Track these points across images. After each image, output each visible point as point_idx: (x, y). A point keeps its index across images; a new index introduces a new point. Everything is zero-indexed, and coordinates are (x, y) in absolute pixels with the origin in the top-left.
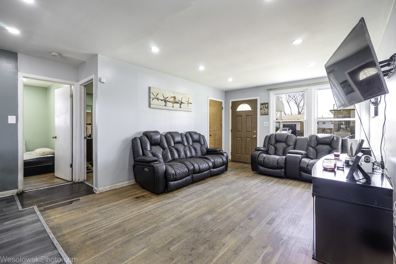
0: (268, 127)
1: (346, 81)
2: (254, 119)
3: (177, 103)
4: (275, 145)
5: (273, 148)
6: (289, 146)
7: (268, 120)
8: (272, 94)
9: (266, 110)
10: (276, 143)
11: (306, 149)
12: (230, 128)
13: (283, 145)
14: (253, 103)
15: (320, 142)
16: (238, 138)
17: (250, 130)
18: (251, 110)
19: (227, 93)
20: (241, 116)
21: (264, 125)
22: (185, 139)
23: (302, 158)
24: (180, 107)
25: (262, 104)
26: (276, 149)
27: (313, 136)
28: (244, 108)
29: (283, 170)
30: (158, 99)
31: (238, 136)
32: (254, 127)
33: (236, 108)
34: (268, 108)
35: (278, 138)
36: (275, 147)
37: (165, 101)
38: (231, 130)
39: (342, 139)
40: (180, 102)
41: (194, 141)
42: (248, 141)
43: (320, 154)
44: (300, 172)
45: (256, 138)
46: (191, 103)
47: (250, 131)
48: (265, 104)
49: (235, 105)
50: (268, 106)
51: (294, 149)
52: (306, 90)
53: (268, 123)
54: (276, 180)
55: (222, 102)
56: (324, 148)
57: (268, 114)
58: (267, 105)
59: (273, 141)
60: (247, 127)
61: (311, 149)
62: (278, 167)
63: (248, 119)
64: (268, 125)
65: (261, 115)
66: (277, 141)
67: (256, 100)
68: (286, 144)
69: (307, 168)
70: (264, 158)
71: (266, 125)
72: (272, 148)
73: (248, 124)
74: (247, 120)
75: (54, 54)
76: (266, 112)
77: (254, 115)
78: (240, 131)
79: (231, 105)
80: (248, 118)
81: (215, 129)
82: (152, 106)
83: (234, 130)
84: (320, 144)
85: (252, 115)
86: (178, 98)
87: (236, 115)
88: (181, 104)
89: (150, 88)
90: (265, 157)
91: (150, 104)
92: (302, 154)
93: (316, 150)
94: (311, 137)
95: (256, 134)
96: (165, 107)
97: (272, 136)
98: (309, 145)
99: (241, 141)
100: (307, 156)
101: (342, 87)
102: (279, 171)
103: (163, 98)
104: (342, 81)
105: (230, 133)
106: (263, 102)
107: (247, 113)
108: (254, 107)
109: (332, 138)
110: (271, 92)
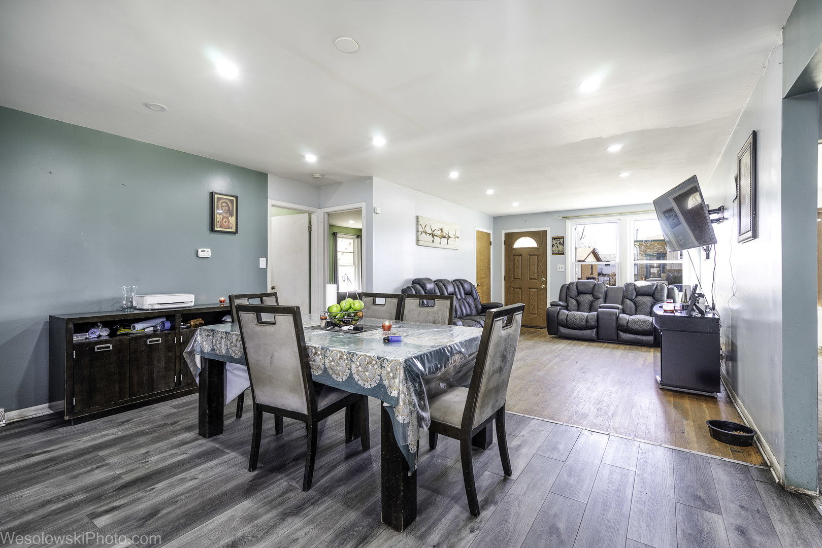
0: (565, 272)
1: (671, 210)
2: (542, 260)
3: (444, 237)
4: (577, 298)
5: (574, 302)
6: (597, 298)
7: (565, 263)
8: (569, 224)
9: (561, 247)
10: (578, 295)
11: (620, 301)
12: (503, 274)
13: (589, 298)
14: (540, 236)
15: (640, 292)
16: (515, 289)
17: (536, 277)
18: (537, 246)
19: (497, 220)
20: (521, 255)
21: (558, 270)
22: (457, 290)
23: (620, 313)
24: (447, 244)
25: (554, 238)
26: (578, 303)
27: (630, 284)
28: (525, 243)
29: (595, 330)
30: (426, 233)
31: (516, 287)
32: (543, 272)
33: (513, 244)
34: (563, 244)
35: (581, 288)
36: (577, 301)
37: (433, 236)
38: (505, 276)
39: (668, 288)
40: (447, 237)
41: (466, 294)
42: (532, 293)
43: (640, 308)
44: (617, 332)
45: (545, 289)
46: (458, 237)
47: (535, 279)
48: (559, 238)
49: (510, 238)
50: (563, 242)
51: (605, 303)
52: (619, 221)
53: (563, 266)
54: (586, 343)
55: (490, 234)
56: (646, 300)
57: (563, 254)
58: (561, 240)
59: (574, 292)
60: (531, 272)
61: (628, 302)
62: (587, 327)
63: (532, 261)
64: (563, 270)
65: (553, 254)
66: (580, 293)
67: (545, 232)
68: (593, 296)
69: (627, 326)
70: (567, 316)
71: (561, 270)
72: (572, 302)
73: (532, 268)
74: (530, 262)
75: (318, 176)
76: (561, 250)
77: (542, 255)
78: (519, 279)
79: (503, 239)
80: (532, 259)
81: (483, 276)
82: (421, 243)
83: (510, 277)
84: (639, 295)
85: (539, 255)
86: (446, 231)
87: (512, 255)
88: (448, 239)
89: (417, 218)
90: (568, 314)
91: (418, 240)
92: (618, 308)
93: (635, 303)
94: (628, 285)
95: (545, 283)
96: (433, 245)
97: (571, 286)
98: (624, 297)
99: (521, 294)
100: (624, 312)
101: (666, 217)
102: (589, 332)
103: (430, 232)
104: (665, 209)
105: (503, 282)
106: (556, 236)
107: (530, 251)
108: (542, 242)
109: (655, 287)
110: (567, 221)
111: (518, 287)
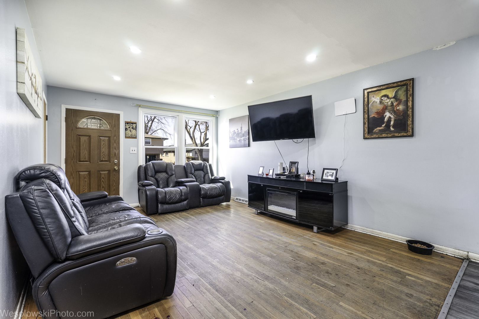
0: (137, 155)
2: (115, 142)
4: (155, 177)
6: (171, 175)
7: (137, 146)
8: (141, 112)
9: (134, 131)
10: (156, 174)
14: (112, 119)
16: (81, 173)
18: (109, 128)
20: (88, 135)
21: (131, 152)
25: (127, 123)
29: (187, 201)
30: (28, 73)
31: (82, 170)
32: (115, 154)
34: (136, 129)
36: (156, 179)
38: (66, 159)
42: (103, 176)
45: (118, 171)
47: (107, 161)
48: (132, 123)
49: (75, 115)
50: (136, 127)
52: (177, 117)
53: (136, 149)
55: (46, 106)
56: (201, 173)
57: (136, 138)
58: (134, 126)
60: (101, 154)
63: (102, 142)
64: (136, 152)
65: (126, 137)
66: (157, 172)
67: (118, 116)
68: (168, 174)
71: (134, 152)
73: (102, 150)
74: (100, 143)
76: (134, 134)
77: (115, 137)
78: (87, 161)
79: (64, 115)
80: (102, 140)
83: (74, 160)
84: (196, 171)
85: (111, 136)
87: (77, 134)
90: (165, 192)
91: (20, 82)
94: (188, 164)
95: (118, 164)
97: (148, 166)
98: (187, 173)
99: (90, 178)
102: (183, 204)
103: (31, 74)
106: (129, 120)
107: (100, 133)
108: (115, 124)
109: (203, 164)
110: (140, 109)
111: (85, 170)
